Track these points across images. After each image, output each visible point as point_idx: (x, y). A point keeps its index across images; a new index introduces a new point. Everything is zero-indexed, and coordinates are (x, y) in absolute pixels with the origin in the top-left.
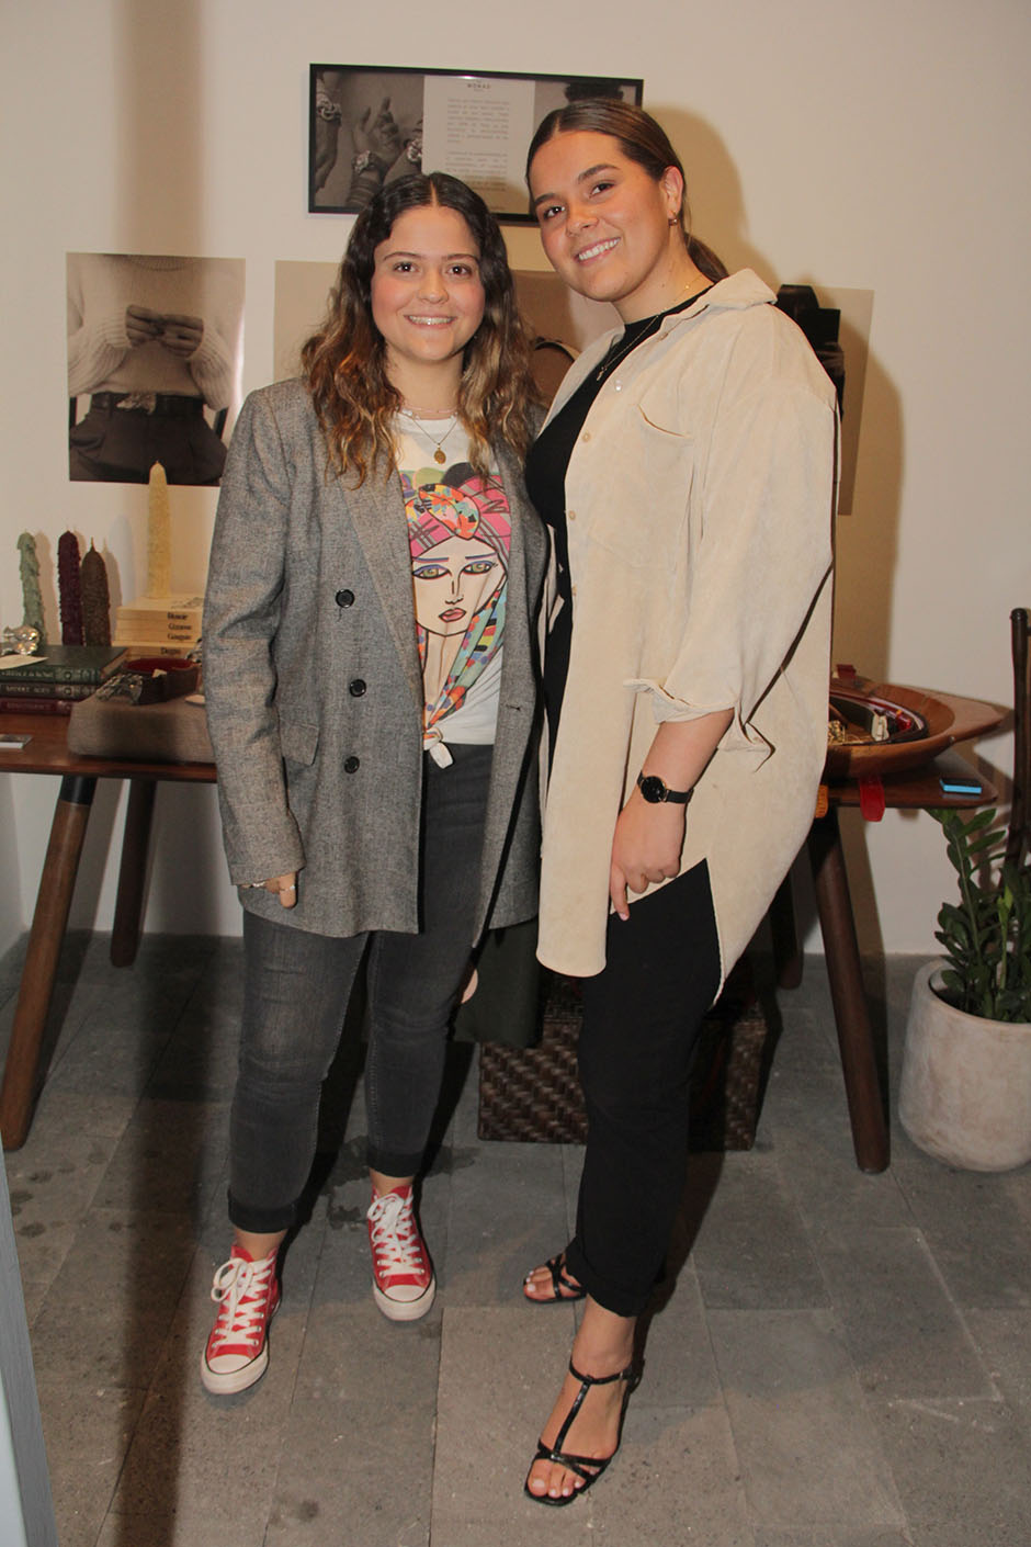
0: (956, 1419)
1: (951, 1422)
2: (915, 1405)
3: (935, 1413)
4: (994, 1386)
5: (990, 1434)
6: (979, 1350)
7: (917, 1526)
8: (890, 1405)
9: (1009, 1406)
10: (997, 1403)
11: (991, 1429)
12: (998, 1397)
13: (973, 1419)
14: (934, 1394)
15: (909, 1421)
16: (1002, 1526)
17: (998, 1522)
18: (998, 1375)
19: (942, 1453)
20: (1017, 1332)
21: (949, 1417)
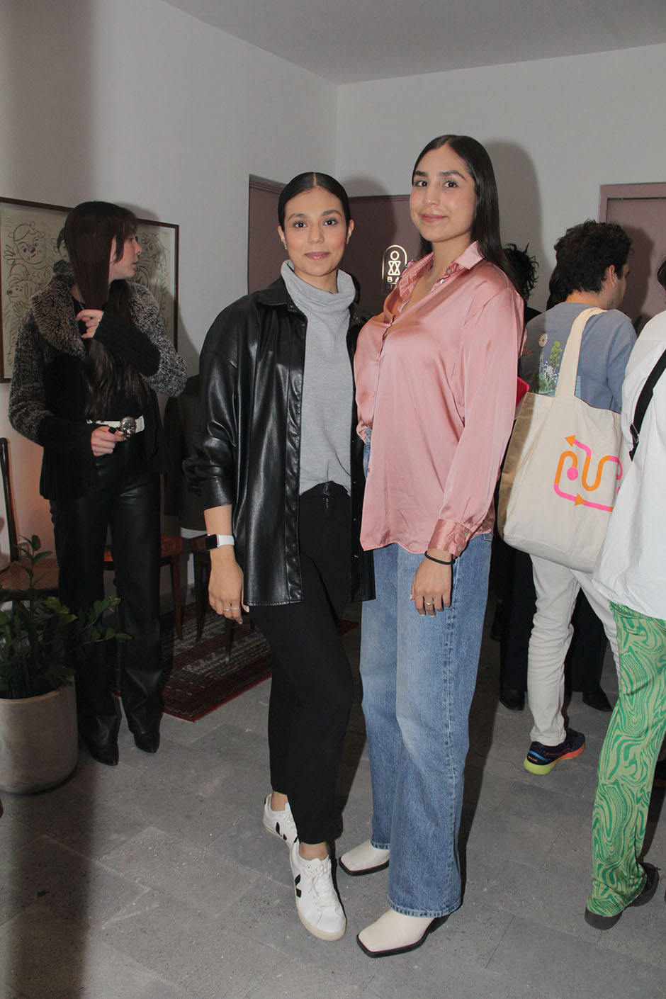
0: (139, 913)
1: (137, 915)
2: (115, 919)
3: (126, 916)
4: (141, 886)
5: (157, 908)
6: (122, 875)
7: (162, 972)
8: (104, 928)
9: (155, 890)
10: (149, 892)
11: (156, 905)
12: (147, 889)
13: (145, 907)
14: (119, 908)
15: (118, 929)
16: (194, 943)
17: (192, 942)
18: (139, 879)
19: (145, 932)
20: (132, 854)
21: (134, 914)
